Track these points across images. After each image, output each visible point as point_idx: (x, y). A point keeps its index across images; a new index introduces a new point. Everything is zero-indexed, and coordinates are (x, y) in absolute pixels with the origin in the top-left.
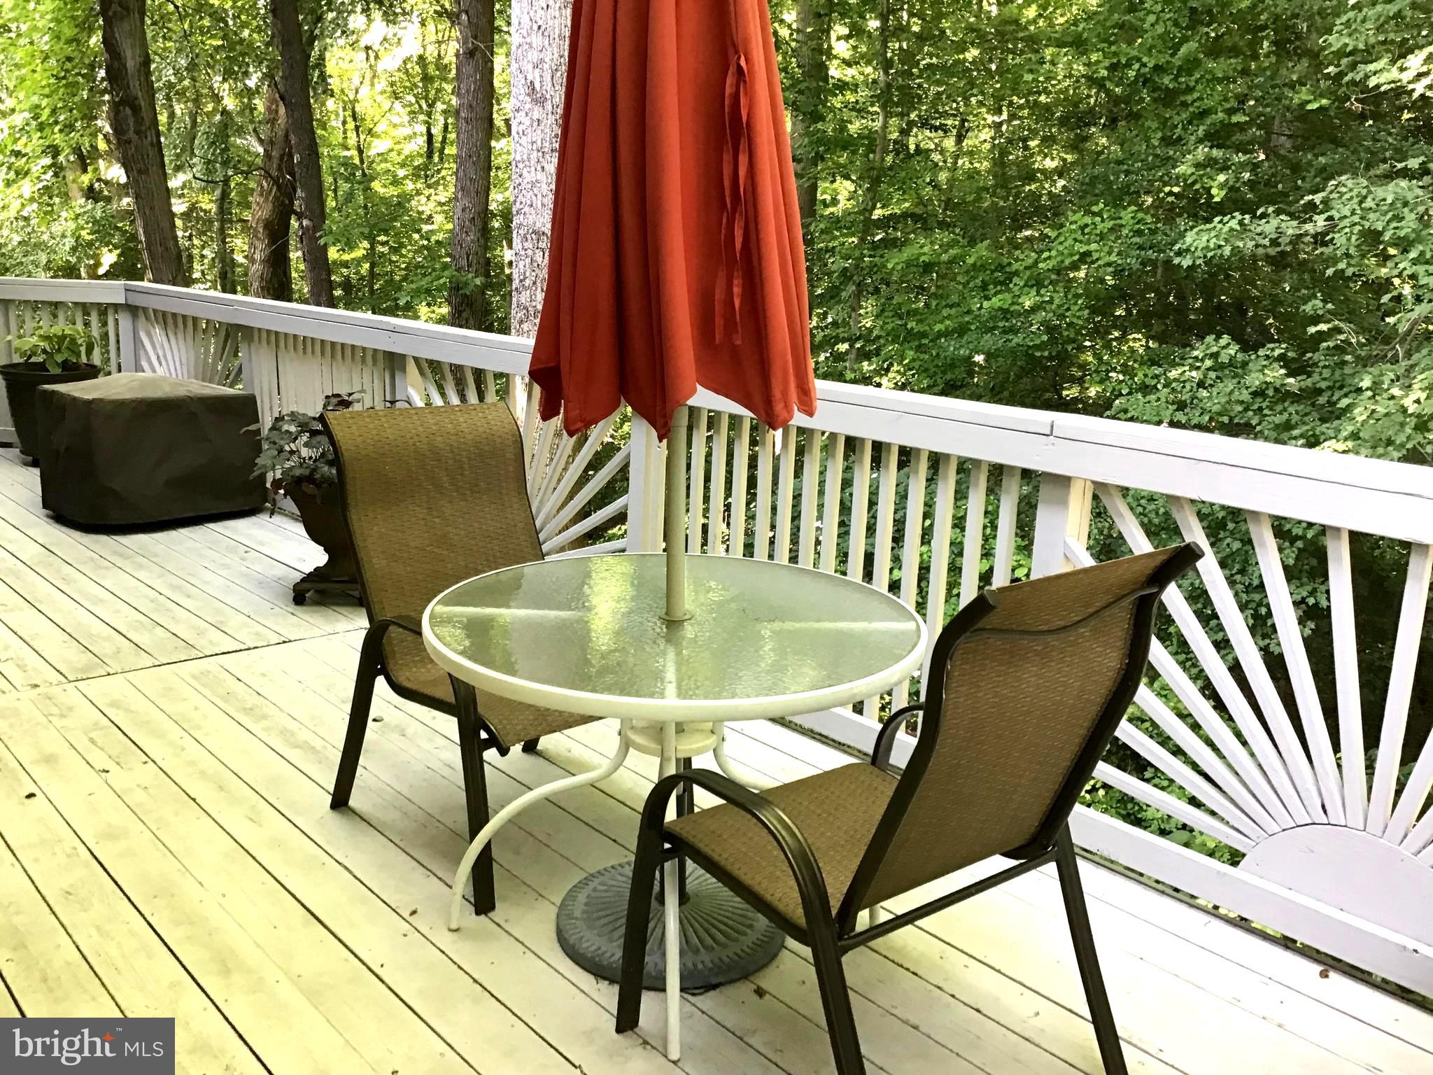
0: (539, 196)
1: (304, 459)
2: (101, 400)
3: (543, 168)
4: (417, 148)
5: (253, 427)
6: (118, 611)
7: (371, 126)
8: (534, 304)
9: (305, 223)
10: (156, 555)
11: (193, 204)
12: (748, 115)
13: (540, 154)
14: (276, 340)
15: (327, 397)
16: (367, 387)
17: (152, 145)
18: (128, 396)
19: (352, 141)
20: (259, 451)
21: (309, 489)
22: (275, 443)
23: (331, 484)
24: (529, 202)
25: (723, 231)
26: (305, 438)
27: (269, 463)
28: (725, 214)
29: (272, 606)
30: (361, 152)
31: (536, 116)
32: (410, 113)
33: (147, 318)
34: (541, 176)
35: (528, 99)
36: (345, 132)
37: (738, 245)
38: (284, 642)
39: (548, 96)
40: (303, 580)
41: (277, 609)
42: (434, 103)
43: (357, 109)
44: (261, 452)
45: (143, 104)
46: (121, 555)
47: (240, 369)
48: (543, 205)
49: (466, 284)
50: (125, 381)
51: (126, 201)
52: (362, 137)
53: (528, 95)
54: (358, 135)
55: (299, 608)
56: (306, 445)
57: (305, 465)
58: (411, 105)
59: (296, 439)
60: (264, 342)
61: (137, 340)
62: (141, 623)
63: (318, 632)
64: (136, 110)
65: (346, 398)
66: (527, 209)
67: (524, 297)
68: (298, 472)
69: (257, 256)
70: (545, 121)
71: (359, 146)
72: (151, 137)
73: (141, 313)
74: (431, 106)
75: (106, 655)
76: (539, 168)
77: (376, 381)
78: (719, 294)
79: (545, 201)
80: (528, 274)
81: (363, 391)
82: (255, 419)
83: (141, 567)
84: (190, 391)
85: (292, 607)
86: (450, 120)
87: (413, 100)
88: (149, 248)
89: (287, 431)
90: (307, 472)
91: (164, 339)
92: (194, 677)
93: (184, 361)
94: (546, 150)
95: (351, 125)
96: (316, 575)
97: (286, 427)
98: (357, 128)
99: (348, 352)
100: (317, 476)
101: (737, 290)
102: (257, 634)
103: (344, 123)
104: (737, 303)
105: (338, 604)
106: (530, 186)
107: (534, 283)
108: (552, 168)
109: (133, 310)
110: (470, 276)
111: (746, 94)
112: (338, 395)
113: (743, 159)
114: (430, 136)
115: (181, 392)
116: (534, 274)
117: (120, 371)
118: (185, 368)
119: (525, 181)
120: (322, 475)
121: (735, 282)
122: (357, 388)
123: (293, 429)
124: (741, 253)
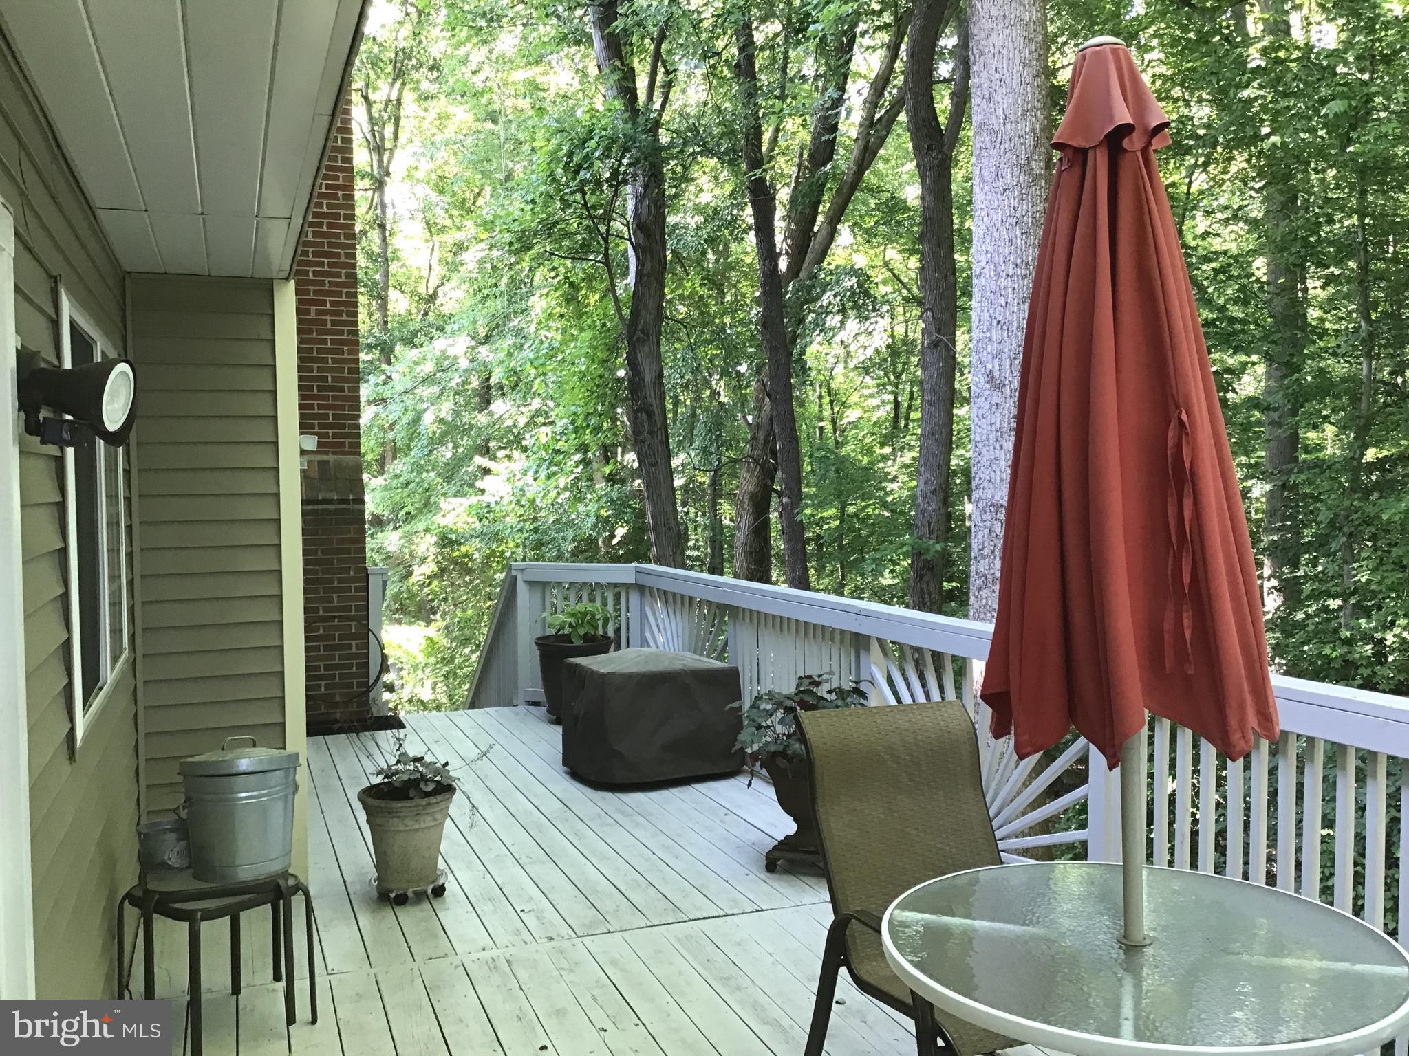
0: (998, 472)
1: (778, 735)
2: (613, 674)
3: (1001, 447)
4: (885, 414)
5: (736, 705)
6: (618, 869)
7: (844, 400)
8: (992, 571)
9: (785, 500)
10: (651, 814)
11: (691, 478)
12: (1192, 463)
13: (999, 434)
14: (758, 619)
15: (800, 678)
16: (835, 668)
17: (662, 442)
18: (634, 670)
19: (827, 413)
20: (739, 727)
21: (781, 762)
22: (754, 721)
23: (801, 760)
24: (988, 478)
25: (1170, 567)
26: (779, 715)
27: (749, 739)
28: (1171, 552)
29: (748, 872)
30: (834, 422)
31: (995, 400)
32: (879, 385)
33: (652, 596)
34: (999, 454)
35: (987, 386)
36: (820, 406)
37: (1187, 580)
38: (757, 911)
39: (1007, 382)
40: (775, 848)
41: (752, 876)
42: (900, 374)
43: (833, 386)
44: (742, 729)
45: (656, 410)
46: (622, 813)
47: (726, 644)
48: (1002, 480)
49: (928, 550)
50: (633, 656)
51: (638, 482)
52: (836, 409)
53: (988, 382)
54: (832, 409)
55: (768, 875)
56: (781, 722)
57: (779, 742)
58: (880, 378)
59: (771, 715)
60: (748, 620)
61: (643, 616)
62: (635, 881)
63: (788, 903)
64: (650, 414)
65: (817, 679)
66: (986, 484)
67: (983, 566)
68: (773, 748)
69: (742, 525)
70: (1004, 404)
71: (833, 418)
72: (660, 436)
73: (647, 591)
74: (898, 376)
75: (607, 912)
76: (998, 446)
77: (842, 659)
78: (1168, 625)
79: (1004, 476)
80: (986, 544)
81: (831, 673)
82: (738, 696)
83: (638, 825)
84: (685, 665)
85: (764, 875)
86: (915, 389)
87: (882, 373)
88: (655, 529)
89: (765, 709)
90: (781, 748)
91: (665, 613)
92: (679, 940)
93: (680, 633)
94: (1004, 430)
95: (827, 400)
96: (785, 844)
97: (763, 706)
98: (831, 402)
99: (819, 632)
100: (789, 752)
101: (1186, 622)
102: (734, 900)
103: (820, 397)
104: (1187, 633)
105: (805, 874)
106: (988, 463)
107: (993, 552)
108: (1010, 446)
109: (641, 588)
110: (931, 542)
111: (1188, 443)
112: (810, 677)
113: (1188, 503)
114: (897, 405)
115: (678, 666)
116: (992, 544)
117: (628, 646)
118: (681, 639)
119: (985, 459)
120: (794, 752)
121: (1185, 615)
122: (827, 669)
123: (769, 707)
124: (1190, 588)
